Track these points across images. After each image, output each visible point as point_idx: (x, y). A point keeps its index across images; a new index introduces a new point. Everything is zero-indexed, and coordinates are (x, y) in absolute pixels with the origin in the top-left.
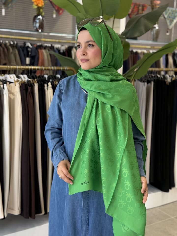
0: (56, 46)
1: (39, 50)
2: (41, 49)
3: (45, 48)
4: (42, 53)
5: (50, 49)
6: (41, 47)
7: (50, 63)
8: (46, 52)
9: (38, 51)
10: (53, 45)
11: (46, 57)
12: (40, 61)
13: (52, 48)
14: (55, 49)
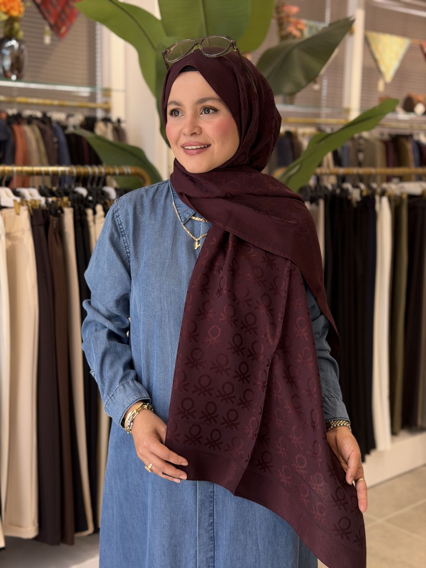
0: (58, 116)
1: (16, 128)
2: (19, 124)
3: (30, 120)
4: (23, 134)
5: (42, 125)
6: (18, 118)
7: (45, 160)
8: (33, 131)
9: (13, 130)
10: (49, 114)
11: (33, 145)
12: (19, 154)
13: (45, 120)
14: (54, 125)
